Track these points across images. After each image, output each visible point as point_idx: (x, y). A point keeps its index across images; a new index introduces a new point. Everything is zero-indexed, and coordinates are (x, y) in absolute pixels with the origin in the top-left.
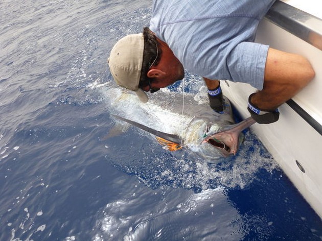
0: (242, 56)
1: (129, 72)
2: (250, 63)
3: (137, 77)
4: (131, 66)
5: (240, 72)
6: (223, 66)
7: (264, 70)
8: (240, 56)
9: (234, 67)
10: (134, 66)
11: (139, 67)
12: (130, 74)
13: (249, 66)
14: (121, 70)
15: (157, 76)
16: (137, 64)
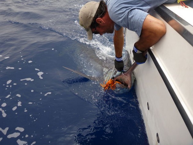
0: (136, 14)
1: (88, 16)
2: (138, 18)
3: (91, 20)
4: (90, 14)
5: (133, 22)
6: (125, 16)
7: (143, 23)
8: (135, 14)
9: (131, 19)
10: (91, 14)
11: (93, 15)
12: (88, 17)
13: (137, 19)
14: (85, 14)
15: (101, 23)
16: (93, 14)
